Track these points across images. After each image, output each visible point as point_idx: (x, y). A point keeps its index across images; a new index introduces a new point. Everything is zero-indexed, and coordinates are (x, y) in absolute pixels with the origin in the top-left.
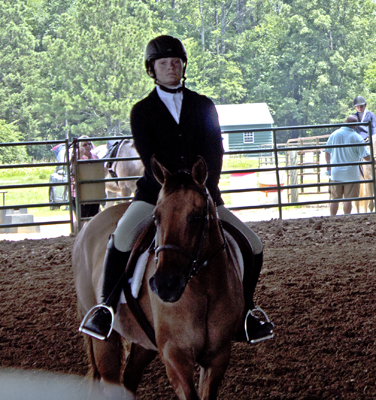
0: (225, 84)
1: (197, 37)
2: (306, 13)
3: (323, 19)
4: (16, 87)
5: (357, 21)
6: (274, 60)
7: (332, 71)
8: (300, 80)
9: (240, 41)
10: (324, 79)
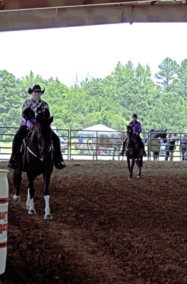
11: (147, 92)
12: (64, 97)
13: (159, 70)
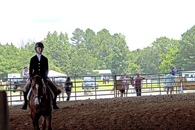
0: (103, 66)
1: (98, 57)
2: (118, 53)
3: (121, 54)
4: (65, 66)
5: (127, 55)
6: (112, 62)
8: (116, 65)
9: (105, 58)
10: (121, 65)
11: (67, 49)
12: (17, 54)
13: (73, 36)
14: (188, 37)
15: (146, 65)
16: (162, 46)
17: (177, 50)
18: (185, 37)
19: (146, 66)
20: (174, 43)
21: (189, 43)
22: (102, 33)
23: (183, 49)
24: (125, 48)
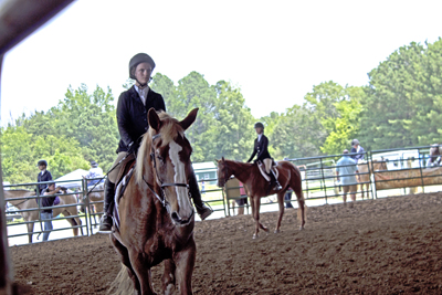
0: (196, 156)
2: (228, 124)
3: (235, 126)
5: (249, 126)
6: (215, 144)
7: (239, 148)
8: (225, 152)
9: (200, 137)
10: (236, 151)
14: (382, 77)
15: (292, 146)
16: (325, 102)
17: (360, 108)
18: (375, 77)
19: (293, 148)
20: (353, 92)
21: (384, 91)
22: (190, 82)
23: (374, 106)
24: (242, 111)
